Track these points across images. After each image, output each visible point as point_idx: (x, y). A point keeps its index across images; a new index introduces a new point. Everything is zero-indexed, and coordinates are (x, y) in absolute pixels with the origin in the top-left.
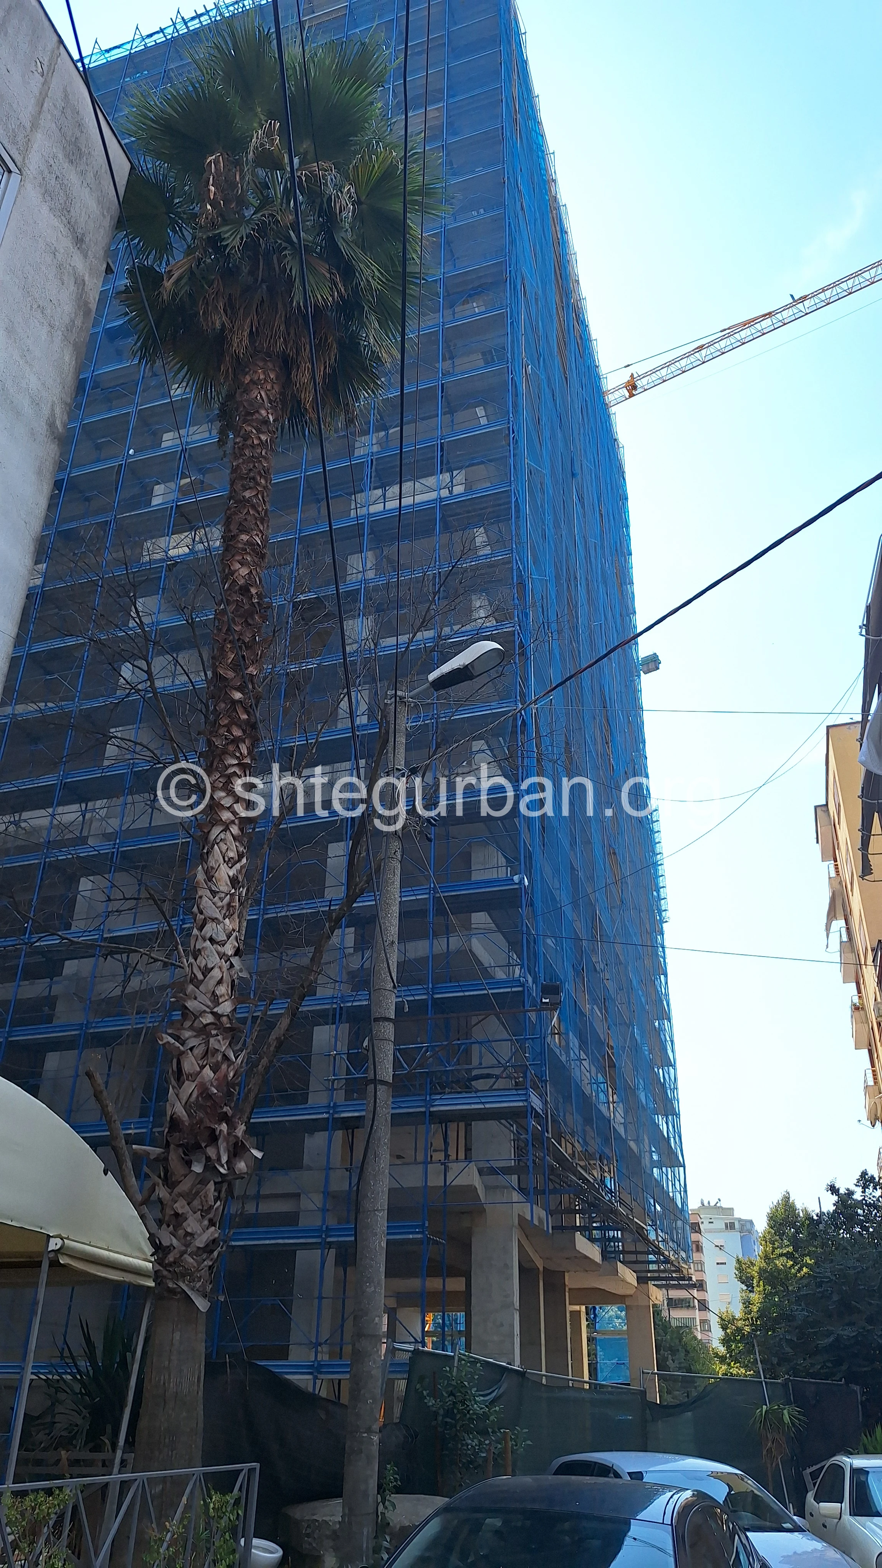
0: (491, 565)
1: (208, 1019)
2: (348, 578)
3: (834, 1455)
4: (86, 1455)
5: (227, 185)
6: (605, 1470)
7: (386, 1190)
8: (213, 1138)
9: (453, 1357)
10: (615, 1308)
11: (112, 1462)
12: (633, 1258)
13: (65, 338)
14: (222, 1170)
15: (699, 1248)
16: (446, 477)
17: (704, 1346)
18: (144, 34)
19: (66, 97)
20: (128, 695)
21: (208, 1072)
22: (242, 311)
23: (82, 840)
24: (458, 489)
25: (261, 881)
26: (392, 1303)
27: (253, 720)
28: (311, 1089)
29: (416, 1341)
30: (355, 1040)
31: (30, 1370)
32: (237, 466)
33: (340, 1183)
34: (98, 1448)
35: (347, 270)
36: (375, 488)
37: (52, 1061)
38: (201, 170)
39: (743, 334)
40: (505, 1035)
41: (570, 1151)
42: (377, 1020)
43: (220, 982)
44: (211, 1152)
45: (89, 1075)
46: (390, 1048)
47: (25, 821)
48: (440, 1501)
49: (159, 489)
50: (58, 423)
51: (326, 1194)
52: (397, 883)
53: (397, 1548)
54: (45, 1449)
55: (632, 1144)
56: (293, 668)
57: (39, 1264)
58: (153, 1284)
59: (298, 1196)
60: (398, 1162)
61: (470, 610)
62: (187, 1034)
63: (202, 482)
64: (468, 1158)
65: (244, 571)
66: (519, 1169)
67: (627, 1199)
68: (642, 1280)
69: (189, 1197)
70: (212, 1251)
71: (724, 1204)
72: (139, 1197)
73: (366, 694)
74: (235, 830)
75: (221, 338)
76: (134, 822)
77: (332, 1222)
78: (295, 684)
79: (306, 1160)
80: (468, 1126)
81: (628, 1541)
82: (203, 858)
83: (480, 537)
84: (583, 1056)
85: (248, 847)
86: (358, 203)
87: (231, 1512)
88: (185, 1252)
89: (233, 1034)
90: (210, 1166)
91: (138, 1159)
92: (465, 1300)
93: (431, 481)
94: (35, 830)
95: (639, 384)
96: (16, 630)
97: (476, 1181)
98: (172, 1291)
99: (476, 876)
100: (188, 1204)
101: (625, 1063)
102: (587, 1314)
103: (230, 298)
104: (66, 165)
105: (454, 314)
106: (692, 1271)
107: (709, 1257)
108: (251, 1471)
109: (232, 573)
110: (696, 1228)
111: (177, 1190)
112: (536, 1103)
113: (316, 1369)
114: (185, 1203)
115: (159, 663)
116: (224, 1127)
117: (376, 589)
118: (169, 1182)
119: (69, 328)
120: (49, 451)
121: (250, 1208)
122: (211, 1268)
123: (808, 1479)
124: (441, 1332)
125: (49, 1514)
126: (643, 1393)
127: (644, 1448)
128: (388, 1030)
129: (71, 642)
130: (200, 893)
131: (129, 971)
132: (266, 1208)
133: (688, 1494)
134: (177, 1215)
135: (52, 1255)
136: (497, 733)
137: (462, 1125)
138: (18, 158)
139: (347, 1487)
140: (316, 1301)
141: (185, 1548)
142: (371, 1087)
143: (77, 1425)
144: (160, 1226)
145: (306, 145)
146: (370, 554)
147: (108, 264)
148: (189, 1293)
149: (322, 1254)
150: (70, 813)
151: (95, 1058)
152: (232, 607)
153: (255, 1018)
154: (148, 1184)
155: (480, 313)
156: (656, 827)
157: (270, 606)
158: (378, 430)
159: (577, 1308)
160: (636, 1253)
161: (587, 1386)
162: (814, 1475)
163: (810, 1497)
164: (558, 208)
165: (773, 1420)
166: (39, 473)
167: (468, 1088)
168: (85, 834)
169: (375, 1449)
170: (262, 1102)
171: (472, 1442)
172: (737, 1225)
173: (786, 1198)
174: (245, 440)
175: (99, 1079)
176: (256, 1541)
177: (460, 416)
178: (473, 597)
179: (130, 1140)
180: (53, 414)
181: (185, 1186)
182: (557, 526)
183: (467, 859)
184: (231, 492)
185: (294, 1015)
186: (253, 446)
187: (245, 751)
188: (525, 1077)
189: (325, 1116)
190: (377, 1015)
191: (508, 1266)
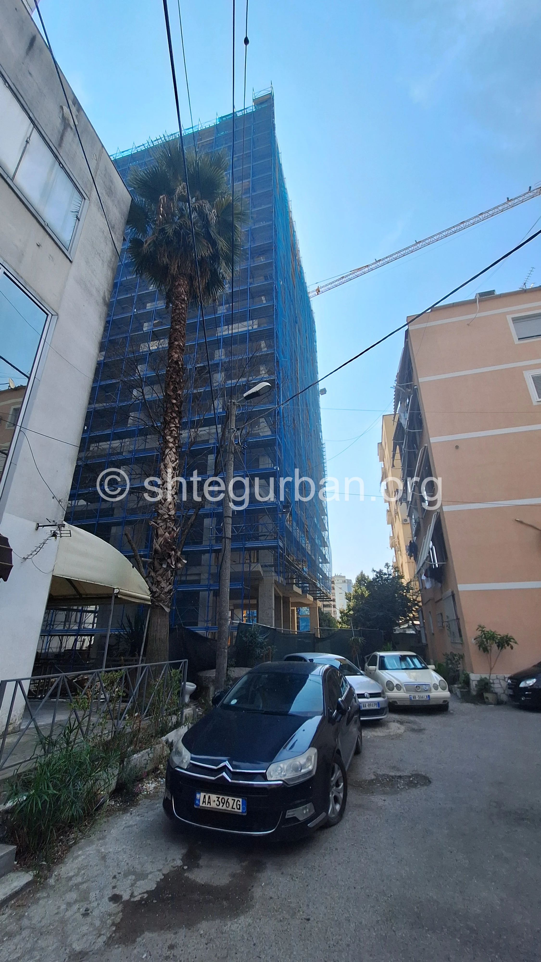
0: (267, 355)
1: (167, 516)
2: (215, 358)
3: (374, 652)
4: (131, 658)
5: (167, 208)
6: (302, 659)
7: (229, 573)
8: (170, 556)
9: (252, 625)
10: (306, 608)
11: (139, 659)
12: (312, 592)
13: (108, 266)
14: (173, 567)
15: (334, 589)
16: (251, 322)
17: (334, 619)
18: (137, 146)
19: (106, 170)
20: (135, 401)
21: (167, 534)
22: (174, 257)
23: (121, 453)
24: (255, 327)
25: (184, 468)
26: (232, 608)
27: (180, 410)
28: (204, 539)
29: (240, 620)
30: (218, 523)
31: (109, 631)
32: (174, 316)
33: (214, 570)
34: (134, 655)
35: (214, 243)
36: (225, 326)
37: (114, 530)
38: (157, 201)
39: (358, 273)
40: (270, 522)
41: (292, 559)
42: (226, 517)
43: (170, 504)
44: (169, 561)
45: (126, 534)
46: (230, 526)
47: (100, 446)
48: (248, 669)
49: (146, 325)
50: (107, 299)
51: (210, 574)
52: (232, 469)
53: (234, 684)
54: (116, 657)
55: (313, 557)
56: (195, 392)
57: (111, 597)
58: (151, 603)
59: (200, 574)
60: (234, 563)
61: (259, 371)
62: (160, 521)
63: (162, 322)
64: (258, 562)
65: (176, 356)
66: (275, 566)
67: (311, 574)
68: (315, 599)
69: (162, 575)
70: (170, 593)
71: (342, 575)
72: (145, 575)
73: (221, 401)
74: (174, 450)
75: (166, 268)
76: (139, 447)
77: (211, 582)
78: (196, 397)
79: (203, 563)
80: (258, 552)
81: (308, 681)
82: (163, 460)
83: (263, 344)
84: (297, 528)
85: (179, 456)
86: (217, 216)
87: (179, 675)
88: (161, 593)
89: (175, 521)
90: (169, 566)
91: (144, 563)
92: (256, 606)
93: (245, 323)
94: (104, 449)
95: (320, 290)
96: (93, 376)
97: (260, 569)
98: (156, 606)
99: (261, 467)
100: (162, 578)
101: (311, 530)
102: (297, 610)
103: (169, 252)
104: (107, 197)
105: (254, 261)
106: (331, 596)
107: (337, 591)
108: (185, 662)
109: (172, 356)
110: (333, 582)
111: (158, 573)
112: (281, 544)
113: (207, 629)
114: (160, 577)
115: (147, 389)
116: (173, 552)
117: (225, 362)
118: (155, 571)
119: (110, 262)
120: (103, 309)
121: (183, 578)
122: (170, 598)
123: (366, 659)
124: (248, 616)
125: (117, 678)
126: (314, 634)
127: (314, 652)
128: (230, 521)
129: (114, 381)
130: (162, 473)
131: (139, 499)
132: (189, 578)
133: (327, 666)
134: (158, 581)
135: (115, 595)
136: (270, 415)
137: (256, 551)
138: (88, 194)
139: (217, 666)
140: (207, 608)
141: (163, 686)
142: (224, 540)
143: (126, 649)
144: (152, 585)
145: (198, 193)
146: (223, 350)
147: (124, 237)
148: (163, 606)
149: (208, 593)
150: (116, 444)
151: (128, 529)
152: (173, 369)
153: (183, 516)
154: (148, 571)
155: (263, 262)
156: (324, 450)
157: (186, 369)
158: (226, 304)
159: (293, 608)
160: (313, 591)
161: (296, 633)
162: (368, 658)
163: (366, 665)
164: (292, 222)
165: (356, 641)
166: (100, 317)
167: (257, 539)
168: (122, 451)
169: (226, 654)
170: (186, 544)
171: (258, 651)
172: (346, 581)
173: (362, 572)
174: (176, 307)
175: (130, 537)
176: (187, 683)
177: (256, 299)
178: (260, 366)
179: (141, 556)
180: (105, 296)
181: (161, 572)
182: (291, 340)
183: (257, 461)
184: (171, 326)
185: (197, 515)
186: (179, 309)
187: (177, 422)
188: (277, 536)
189: (209, 548)
190: (226, 515)
191: (271, 596)
